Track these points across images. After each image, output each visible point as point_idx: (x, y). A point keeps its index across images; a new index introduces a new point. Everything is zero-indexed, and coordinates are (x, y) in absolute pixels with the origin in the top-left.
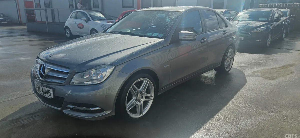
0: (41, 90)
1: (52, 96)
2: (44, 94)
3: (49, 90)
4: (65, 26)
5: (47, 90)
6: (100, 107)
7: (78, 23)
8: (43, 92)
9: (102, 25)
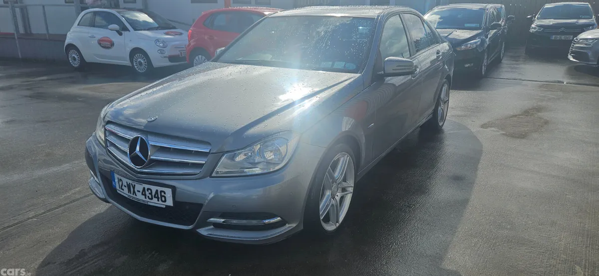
0: (139, 191)
1: (170, 202)
2: (147, 199)
3: (161, 192)
4: (65, 45)
5: (157, 191)
6: (279, 217)
7: (99, 37)
8: (145, 195)
9: (157, 40)
